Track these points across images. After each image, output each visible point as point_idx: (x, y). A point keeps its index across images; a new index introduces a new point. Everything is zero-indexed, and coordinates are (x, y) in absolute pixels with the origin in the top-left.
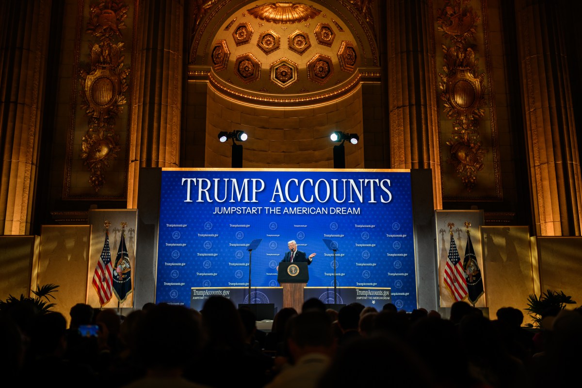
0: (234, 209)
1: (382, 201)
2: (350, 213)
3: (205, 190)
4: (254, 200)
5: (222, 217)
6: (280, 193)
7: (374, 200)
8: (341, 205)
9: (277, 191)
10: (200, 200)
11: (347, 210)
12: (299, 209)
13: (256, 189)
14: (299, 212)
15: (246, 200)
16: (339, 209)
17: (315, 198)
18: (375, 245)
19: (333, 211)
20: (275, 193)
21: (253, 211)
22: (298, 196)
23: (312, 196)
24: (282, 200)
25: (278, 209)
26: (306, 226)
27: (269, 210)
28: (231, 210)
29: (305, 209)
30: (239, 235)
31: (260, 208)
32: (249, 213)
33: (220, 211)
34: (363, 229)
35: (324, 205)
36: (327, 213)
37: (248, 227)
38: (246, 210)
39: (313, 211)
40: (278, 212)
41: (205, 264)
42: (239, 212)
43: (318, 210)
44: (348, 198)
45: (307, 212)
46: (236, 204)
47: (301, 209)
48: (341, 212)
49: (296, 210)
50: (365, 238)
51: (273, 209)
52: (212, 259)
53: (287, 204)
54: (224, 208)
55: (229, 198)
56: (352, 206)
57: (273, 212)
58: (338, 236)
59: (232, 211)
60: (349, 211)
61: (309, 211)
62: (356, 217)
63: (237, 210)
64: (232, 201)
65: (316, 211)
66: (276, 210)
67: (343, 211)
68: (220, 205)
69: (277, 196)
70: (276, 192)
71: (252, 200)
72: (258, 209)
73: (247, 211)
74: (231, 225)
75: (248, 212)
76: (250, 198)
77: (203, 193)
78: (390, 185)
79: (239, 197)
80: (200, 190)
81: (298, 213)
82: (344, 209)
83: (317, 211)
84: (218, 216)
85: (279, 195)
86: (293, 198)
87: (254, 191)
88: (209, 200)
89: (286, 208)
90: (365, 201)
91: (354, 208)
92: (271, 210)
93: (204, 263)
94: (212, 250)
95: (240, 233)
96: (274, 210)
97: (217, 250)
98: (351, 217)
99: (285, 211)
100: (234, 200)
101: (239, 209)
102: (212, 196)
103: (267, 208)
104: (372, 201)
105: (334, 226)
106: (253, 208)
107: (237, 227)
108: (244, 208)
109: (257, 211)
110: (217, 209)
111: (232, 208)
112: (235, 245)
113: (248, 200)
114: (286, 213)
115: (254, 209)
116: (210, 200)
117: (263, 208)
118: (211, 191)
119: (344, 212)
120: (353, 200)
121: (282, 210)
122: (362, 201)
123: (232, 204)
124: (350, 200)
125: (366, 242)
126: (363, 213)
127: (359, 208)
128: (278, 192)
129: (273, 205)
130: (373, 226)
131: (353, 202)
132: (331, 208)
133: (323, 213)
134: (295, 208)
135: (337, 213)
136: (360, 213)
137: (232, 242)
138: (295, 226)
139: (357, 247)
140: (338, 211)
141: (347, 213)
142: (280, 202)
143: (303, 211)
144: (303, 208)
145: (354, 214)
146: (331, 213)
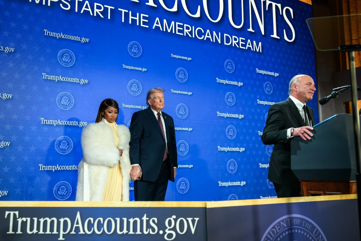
1: (286, 38)
2: (249, 48)
7: (277, 35)
8: (238, 33)
11: (246, 42)
12: (179, 26)
14: (179, 31)
16: (235, 39)
17: (202, 11)
19: (228, 40)
21: (96, 10)
22: (176, 1)
23: (199, 6)
24: (151, 2)
25: (144, 18)
26: (189, 59)
27: (127, 15)
29: (188, 28)
30: (65, 57)
31: (109, 7)
34: (266, 78)
35: (216, 28)
36: (220, 42)
37: (86, 43)
38: (81, 4)
40: (144, 23)
42: (66, 6)
43: (208, 35)
44: (246, 24)
45: (191, 33)
47: (183, 27)
48: (238, 43)
49: (174, 27)
50: (268, 91)
51: (134, 15)
53: (159, 11)
56: (252, 37)
57: (134, 21)
58: (235, 83)
60: (249, 44)
61: (195, 32)
62: (257, 56)
63: (60, 1)
65: (204, 34)
66: (141, 19)
67: (241, 43)
72: (106, 9)
73: (84, 8)
74: (46, 31)
75: (85, 11)
78: (293, 18)
81: (177, 33)
82: (242, 41)
83: (206, 36)
89: (157, 19)
90: (267, 33)
91: (254, 42)
92: (131, 17)
95: (67, 52)
96: (137, 19)
97: (10, 85)
98: (251, 55)
99: (155, 25)
103: (123, 11)
104: (275, 36)
105: (229, 66)
106: (96, 4)
107: (61, 39)
109: (105, 12)
112: (56, 78)
114: (157, 28)
115: (99, 8)
117: (116, 9)
119: (242, 45)
120: (253, 29)
121: (151, 21)
122: (263, 33)
124: (249, 28)
125: (270, 98)
126: (265, 51)
127: (260, 43)
130: (277, 75)
131: (254, 31)
132: (225, 35)
133: (214, 41)
134: (173, 23)
135: (233, 45)
136: (261, 52)
137: (48, 70)
138: (172, 55)
139: (259, 104)
140: (234, 42)
141: (247, 48)
142: (147, 4)
143: (186, 31)
144: (185, 25)
145: (254, 50)
146: (225, 44)
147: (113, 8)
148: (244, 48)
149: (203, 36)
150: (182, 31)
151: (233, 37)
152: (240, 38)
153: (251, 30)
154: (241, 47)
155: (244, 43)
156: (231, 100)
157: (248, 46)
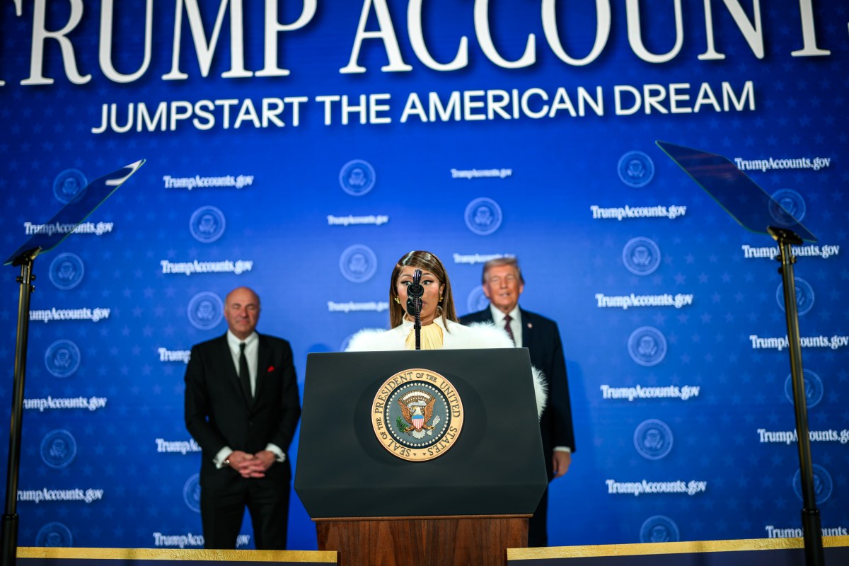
0: (181, 110)
2: (707, 107)
3: (59, 35)
4: (271, 68)
5: (133, 144)
6: (387, 32)
7: (819, 47)
8: (663, 74)
9: (373, 24)
10: (36, 77)
11: (693, 93)
12: (473, 99)
13: (281, 20)
14: (474, 111)
15: (237, 70)
16: (654, 93)
17: (543, 47)
18: (835, 250)
19: (628, 100)
20: (361, 35)
21: (267, 114)
22: (464, 41)
23: (532, 37)
24: (396, 63)
25: (379, 102)
26: (506, 172)
27: (336, 107)
28: (168, 115)
29: (498, 99)
30: (205, 223)
31: (296, 101)
32: (247, 124)
33: (122, 120)
34: (776, 179)
35: (588, 77)
36: (599, 110)
37: (246, 187)
38: (234, 111)
39: (535, 103)
40: (379, 114)
41: (54, 356)
42: (204, 121)
43: (561, 101)
44: (695, 42)
45: (508, 109)
46: (193, 87)
47: (483, 99)
48: (666, 103)
49: (460, 105)
51: (354, 102)
52: (82, 332)
53: (419, 79)
54: (142, 107)
55: (160, 61)
56: (713, 72)
57: (354, 117)
58: (659, 211)
59: (175, 117)
60: (705, 96)
61: (520, 103)
62: (737, 123)
63: (194, 115)
64: (175, 74)
65: (550, 103)
66: (371, 109)
67: (674, 98)
68: (123, 93)
69: (373, 50)
70: (367, 29)
71: (262, 67)
72: (289, 107)
73: (242, 117)
74: (169, 181)
75: (244, 122)
76: (253, 57)
77: (51, 48)
79: (205, 58)
80: (39, 34)
81: (468, 117)
82: (678, 92)
83: (556, 105)
84: (111, 144)
85: (380, 42)
86: (442, 51)
87: (272, 27)
88: (74, 76)
89: (413, 97)
90: (777, 49)
91: (726, 87)
92: (346, 109)
93: (48, 353)
94: (84, 294)
95: (208, 212)
96: (362, 109)
97: (106, 293)
98: (714, 124)
99: (408, 111)
100: (182, 70)
101: (204, 108)
102: (87, 61)
103: (328, 100)
104: (810, 48)
105: (634, 167)
106: (266, 102)
107: (196, 189)
108: (226, 103)
109: (286, 115)
110: (108, 113)
111: (174, 105)
112: (186, 268)
113: (246, 67)
114: (414, 118)
115: (273, 107)
116: (82, 73)
117: (312, 99)
118: (85, 39)
119: (680, 104)
120: (718, 50)
121: (396, 105)
122: (759, 52)
123: (176, 91)
124: (704, 50)
126: (768, 104)
127: (749, 86)
128: (378, 29)
129: (355, 87)
130: (819, 163)
131: (722, 56)
132: (618, 89)
133: (582, 113)
134: (455, 96)
135: (648, 111)
136: (752, 107)
137: (171, 253)
138: (456, 174)
139: (749, 259)
140: (650, 101)
141: (697, 109)
142: (385, 69)
143: (493, 106)
144: (491, 93)
145: (726, 108)
146: (619, 111)
147: (304, 99)
148: (688, 110)
149: (546, 108)
150: (484, 110)
151: (647, 88)
152: (673, 87)
153: (711, 54)
154: (674, 110)
155: (686, 97)
156: (644, 260)
157: (700, 101)
